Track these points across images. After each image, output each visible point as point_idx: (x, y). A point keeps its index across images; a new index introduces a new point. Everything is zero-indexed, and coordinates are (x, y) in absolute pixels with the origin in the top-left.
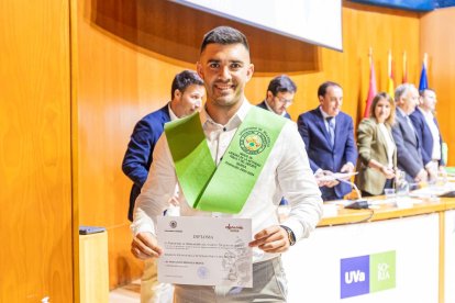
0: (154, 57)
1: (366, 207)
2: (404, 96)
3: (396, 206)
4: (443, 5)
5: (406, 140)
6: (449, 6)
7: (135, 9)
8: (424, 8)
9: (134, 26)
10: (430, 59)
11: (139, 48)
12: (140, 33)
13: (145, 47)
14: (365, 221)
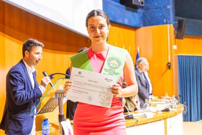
0: (14, 41)
1: (132, 118)
2: (141, 63)
3: (146, 117)
4: (145, 25)
5: (142, 85)
6: (147, 26)
7: (4, 15)
8: (137, 26)
9: (4, 23)
10: (140, 49)
11: (6, 35)
12: (7, 28)
13: (9, 35)
14: (134, 126)
